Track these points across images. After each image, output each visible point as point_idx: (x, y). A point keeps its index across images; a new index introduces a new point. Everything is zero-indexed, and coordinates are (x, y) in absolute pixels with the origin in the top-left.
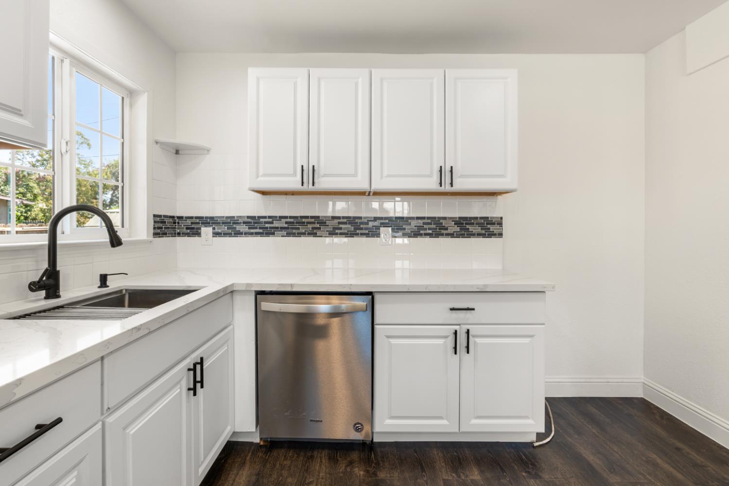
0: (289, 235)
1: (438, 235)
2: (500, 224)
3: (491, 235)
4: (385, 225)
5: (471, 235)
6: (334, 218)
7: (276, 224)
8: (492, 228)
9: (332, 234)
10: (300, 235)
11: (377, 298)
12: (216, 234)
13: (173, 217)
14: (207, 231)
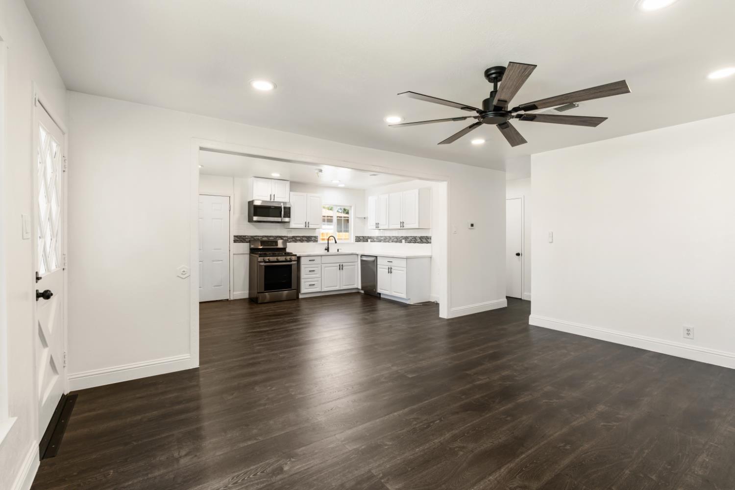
0: (384, 242)
1: (415, 242)
2: (431, 239)
3: (428, 243)
4: (403, 239)
5: (423, 243)
6: (393, 237)
7: (382, 239)
8: (429, 240)
9: (393, 242)
10: (386, 242)
11: (378, 257)
12: (371, 241)
13: (363, 237)
14: (369, 240)
